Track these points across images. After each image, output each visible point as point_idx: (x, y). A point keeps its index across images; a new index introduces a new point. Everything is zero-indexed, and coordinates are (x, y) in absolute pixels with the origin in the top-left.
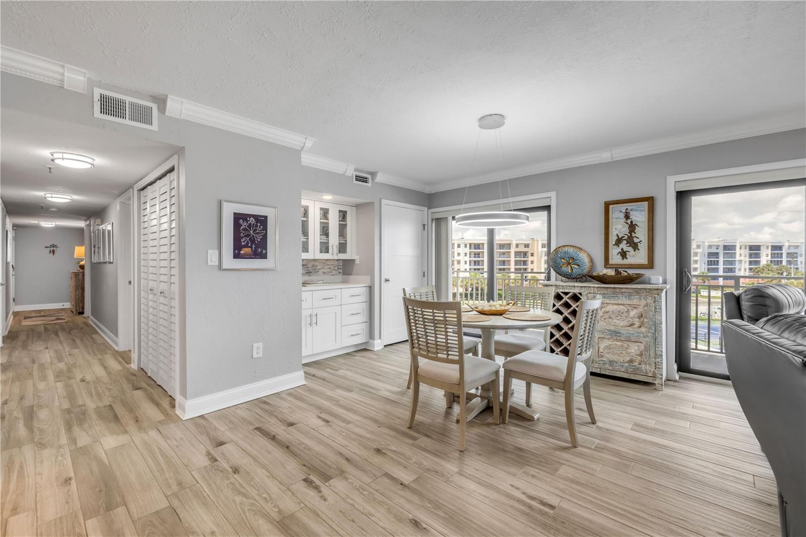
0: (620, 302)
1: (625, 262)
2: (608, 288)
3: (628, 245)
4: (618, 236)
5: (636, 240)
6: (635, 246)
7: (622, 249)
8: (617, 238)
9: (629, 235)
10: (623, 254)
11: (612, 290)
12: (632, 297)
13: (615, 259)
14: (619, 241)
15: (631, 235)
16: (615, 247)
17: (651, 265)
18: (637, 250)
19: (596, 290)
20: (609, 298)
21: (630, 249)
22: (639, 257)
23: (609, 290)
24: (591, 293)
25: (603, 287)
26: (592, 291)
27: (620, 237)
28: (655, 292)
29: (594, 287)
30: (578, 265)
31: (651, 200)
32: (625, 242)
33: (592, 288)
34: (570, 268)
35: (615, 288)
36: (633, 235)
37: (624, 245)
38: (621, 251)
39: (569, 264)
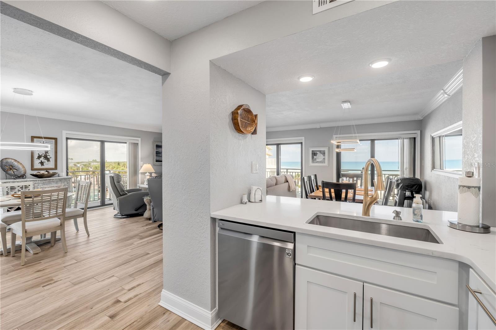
0: (52, 186)
1: (43, 167)
2: (46, 180)
3: (45, 159)
4: (39, 154)
5: (48, 157)
6: (48, 160)
7: (41, 161)
8: (38, 155)
9: (45, 154)
10: (42, 163)
11: (48, 181)
12: (58, 183)
13: (37, 165)
14: (39, 157)
15: (46, 154)
16: (38, 160)
17: (56, 168)
18: (49, 162)
19: (39, 181)
20: (47, 185)
21: (46, 161)
22: (50, 165)
23: (47, 181)
24: (36, 183)
25: (44, 180)
26: (37, 183)
27: (40, 155)
28: (68, 179)
29: (38, 180)
30: (16, 170)
31: (56, 139)
32: (43, 157)
33: (37, 181)
34: (12, 172)
35: (50, 179)
36: (47, 154)
37: (42, 159)
38: (40, 162)
39: (11, 169)
